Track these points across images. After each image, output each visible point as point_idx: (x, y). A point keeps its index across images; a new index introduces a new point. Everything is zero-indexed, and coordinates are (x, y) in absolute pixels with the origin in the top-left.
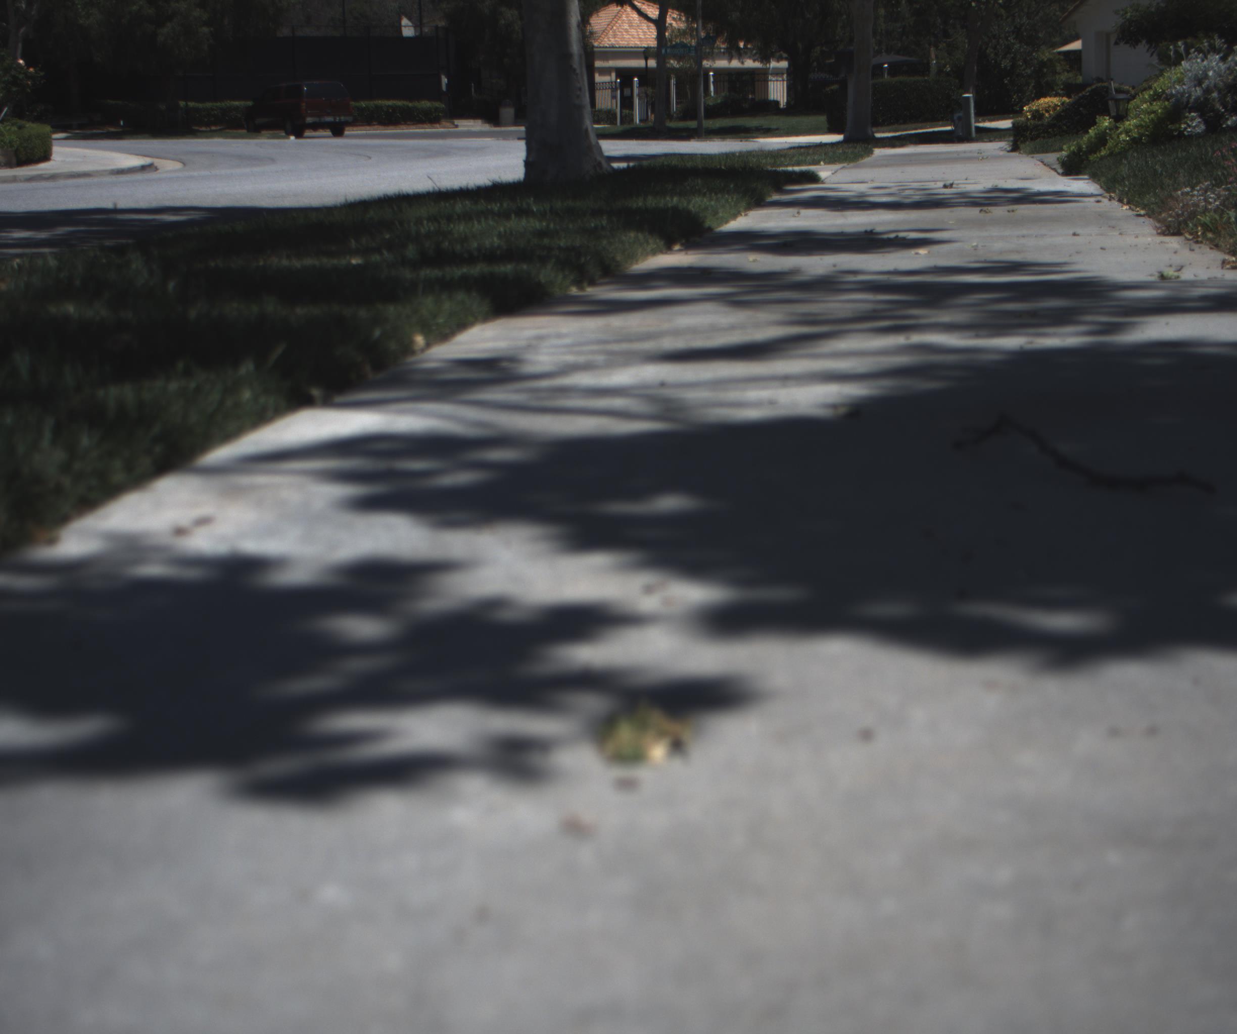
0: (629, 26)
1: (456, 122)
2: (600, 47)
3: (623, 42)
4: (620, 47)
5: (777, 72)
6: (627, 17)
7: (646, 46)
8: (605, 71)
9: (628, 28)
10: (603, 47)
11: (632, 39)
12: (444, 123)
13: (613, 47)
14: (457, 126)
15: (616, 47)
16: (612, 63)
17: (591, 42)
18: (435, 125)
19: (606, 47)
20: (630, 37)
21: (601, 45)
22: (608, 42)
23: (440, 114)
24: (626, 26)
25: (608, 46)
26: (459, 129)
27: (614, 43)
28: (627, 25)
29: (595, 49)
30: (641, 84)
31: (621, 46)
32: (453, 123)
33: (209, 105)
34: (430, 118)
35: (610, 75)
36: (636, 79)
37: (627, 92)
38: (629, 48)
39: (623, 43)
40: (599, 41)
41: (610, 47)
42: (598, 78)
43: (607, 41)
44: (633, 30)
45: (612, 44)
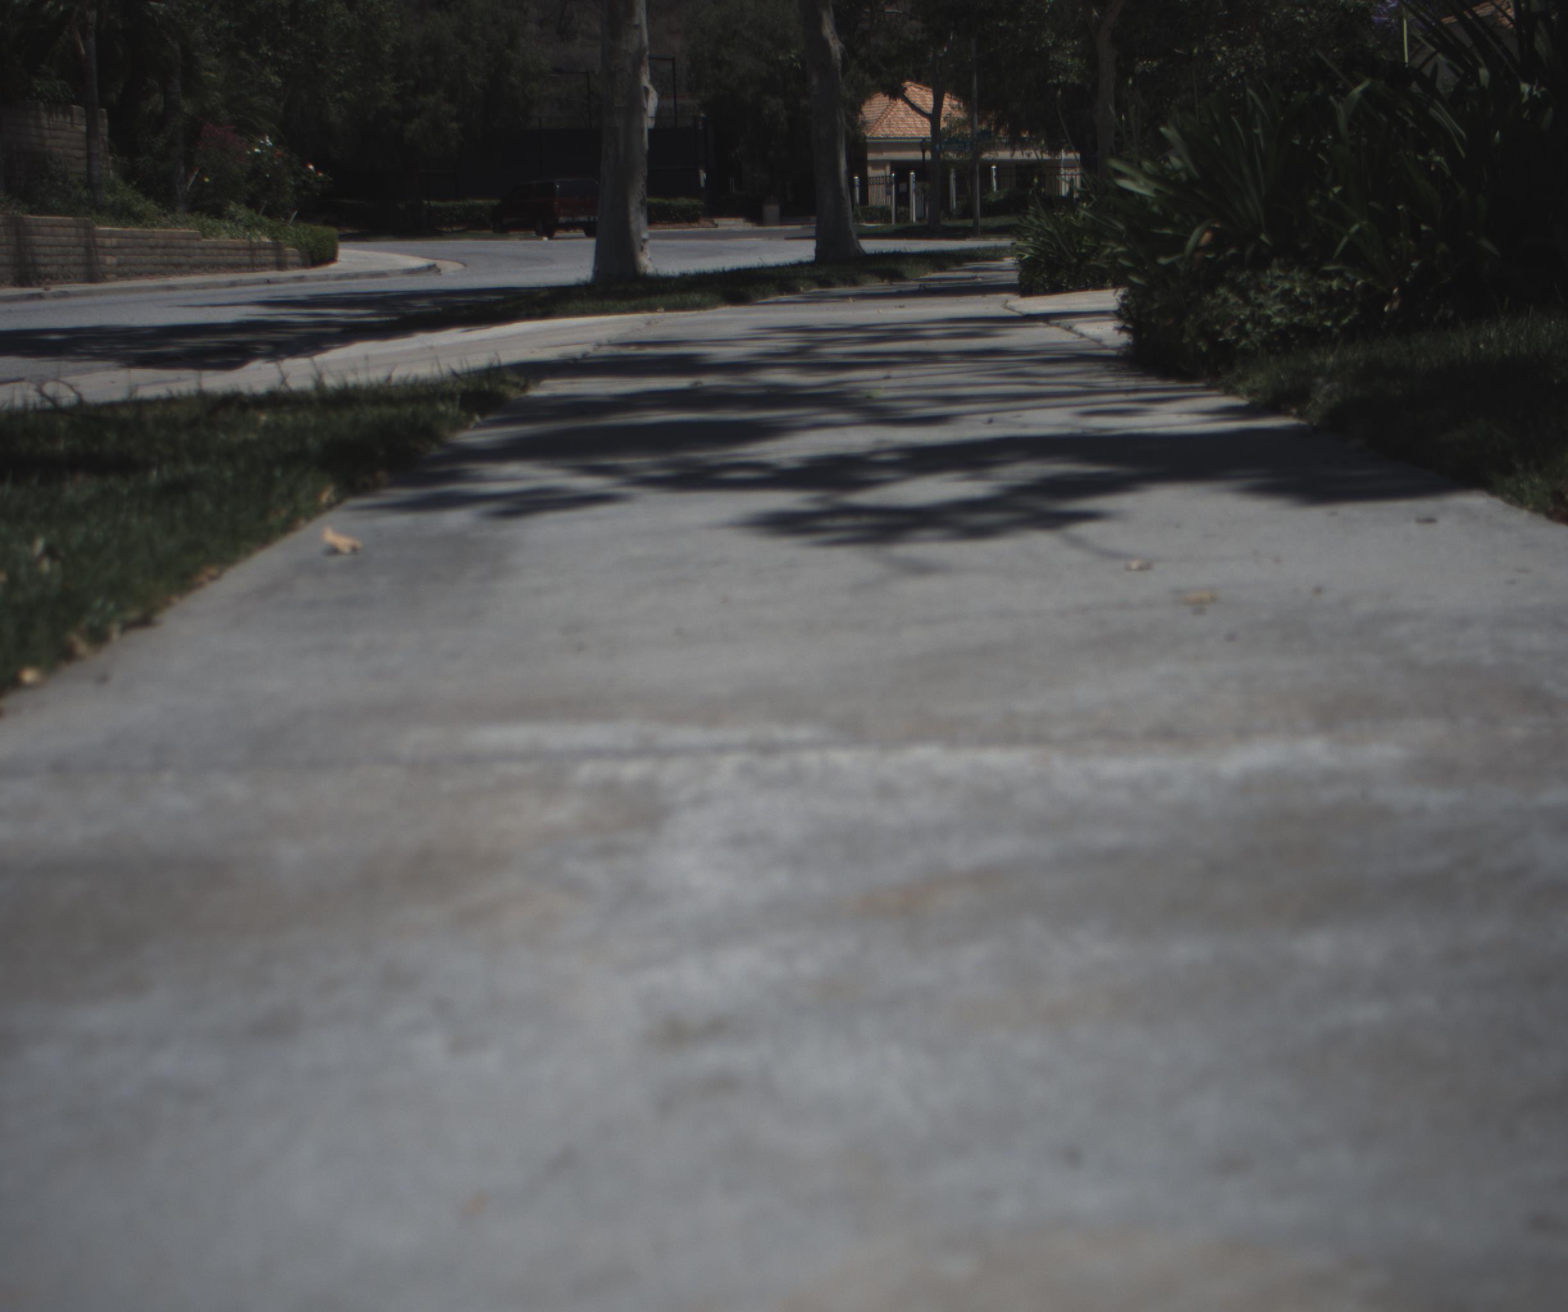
0: (905, 114)
1: (717, 221)
2: (874, 138)
3: (899, 132)
4: (895, 138)
5: (1069, 165)
6: (898, 110)
7: (924, 136)
8: (879, 164)
9: (904, 116)
10: (878, 138)
11: (909, 129)
12: (702, 222)
13: (887, 138)
14: (716, 226)
15: (891, 138)
16: (886, 156)
17: (863, 134)
18: (693, 225)
19: (880, 138)
21: (875, 136)
23: (699, 213)
24: (902, 114)
25: (880, 136)
26: (719, 228)
27: (888, 133)
29: (868, 141)
30: (918, 179)
31: (897, 136)
32: (712, 222)
33: (451, 203)
34: (688, 217)
35: (885, 169)
36: (912, 173)
37: (903, 187)
38: (905, 138)
39: (899, 134)
40: (872, 131)
41: (884, 138)
42: (871, 172)
43: (880, 132)
44: (909, 119)
45: (886, 134)
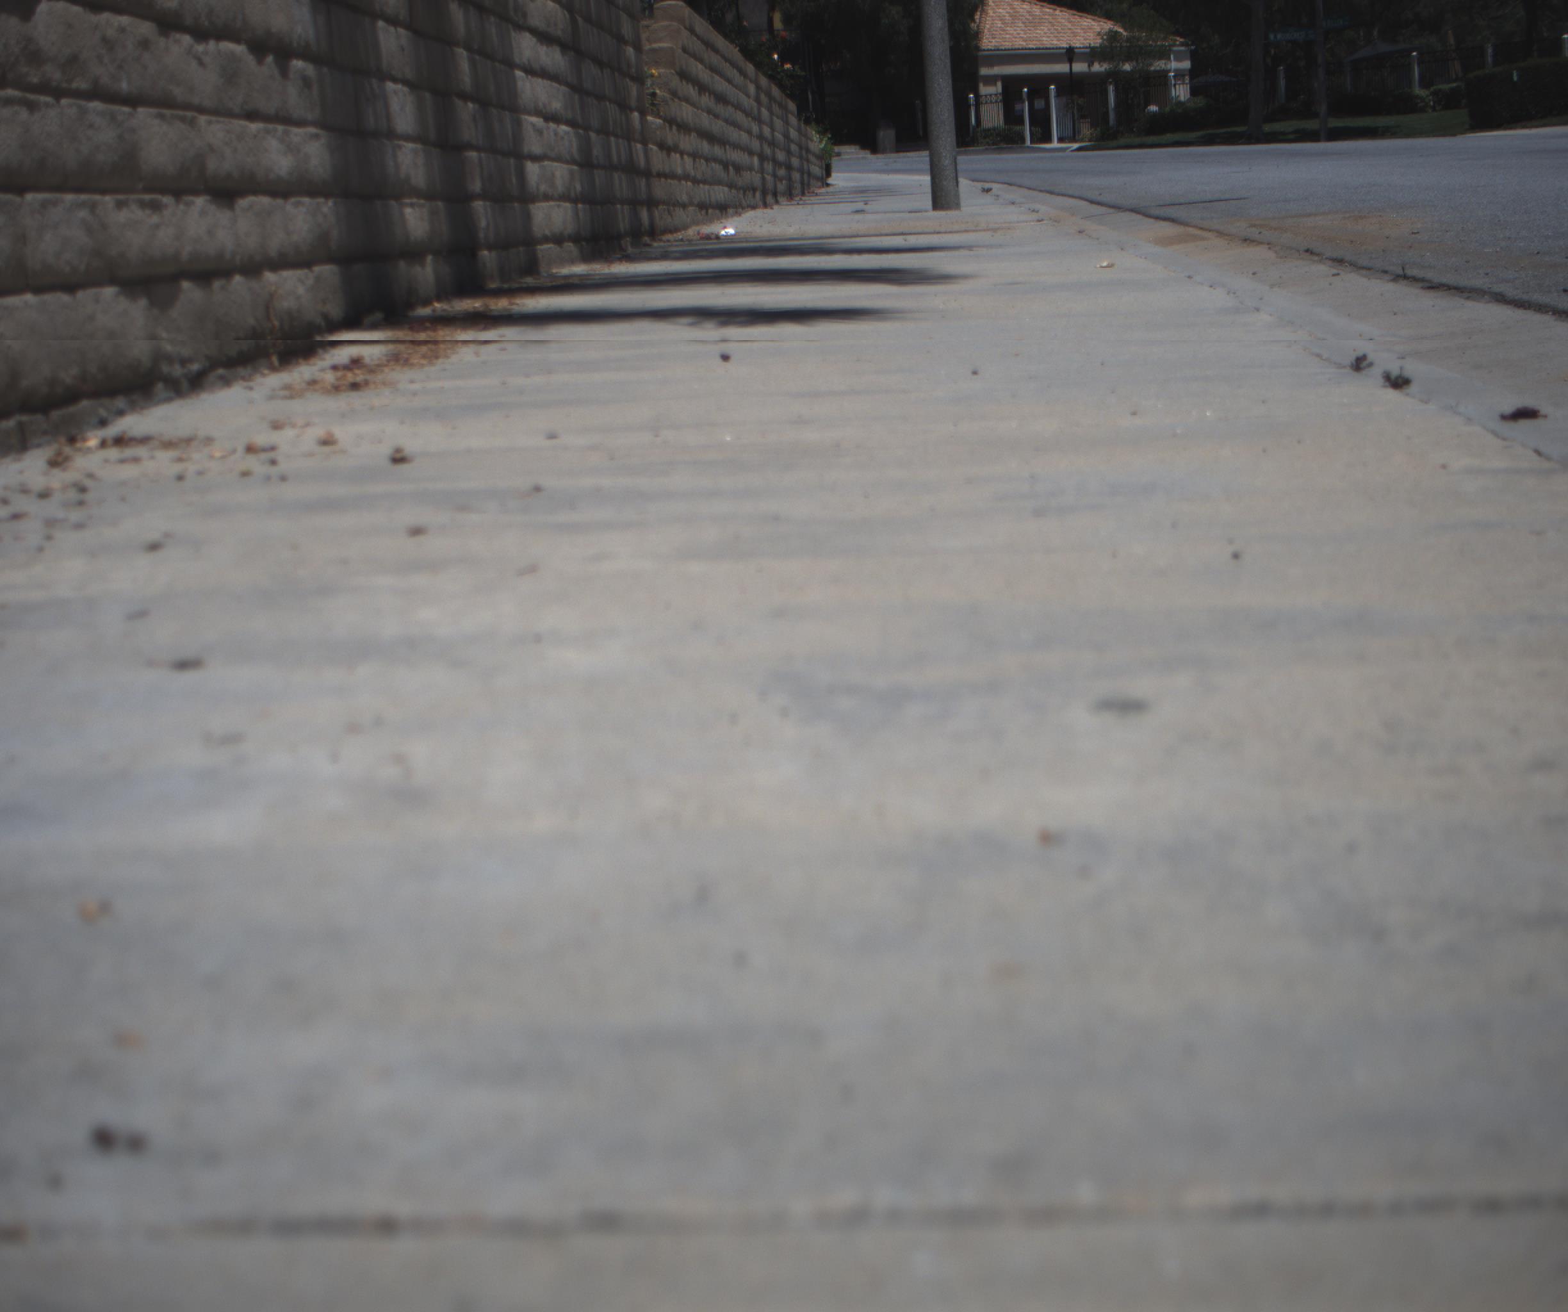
0: (1003, 24)
3: (1007, 43)
4: (1005, 50)
5: (1179, 75)
6: (994, 13)
7: (1065, 45)
8: (991, 80)
9: (1003, 26)
10: (988, 50)
11: (1014, 39)
13: (998, 50)
15: (1002, 50)
16: (997, 70)
19: (991, 50)
20: (1011, 37)
21: (987, 48)
22: (990, 44)
24: (999, 24)
25: (990, 47)
27: (996, 44)
28: (1000, 22)
29: (981, 53)
30: (1059, 94)
31: (1007, 47)
35: (996, 85)
36: (1052, 87)
37: (1039, 104)
39: (1008, 45)
41: (994, 50)
42: (984, 90)
44: (1008, 28)
45: (995, 46)
